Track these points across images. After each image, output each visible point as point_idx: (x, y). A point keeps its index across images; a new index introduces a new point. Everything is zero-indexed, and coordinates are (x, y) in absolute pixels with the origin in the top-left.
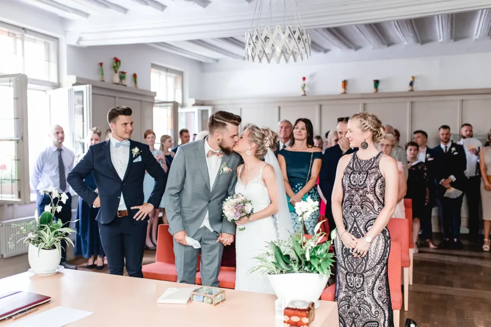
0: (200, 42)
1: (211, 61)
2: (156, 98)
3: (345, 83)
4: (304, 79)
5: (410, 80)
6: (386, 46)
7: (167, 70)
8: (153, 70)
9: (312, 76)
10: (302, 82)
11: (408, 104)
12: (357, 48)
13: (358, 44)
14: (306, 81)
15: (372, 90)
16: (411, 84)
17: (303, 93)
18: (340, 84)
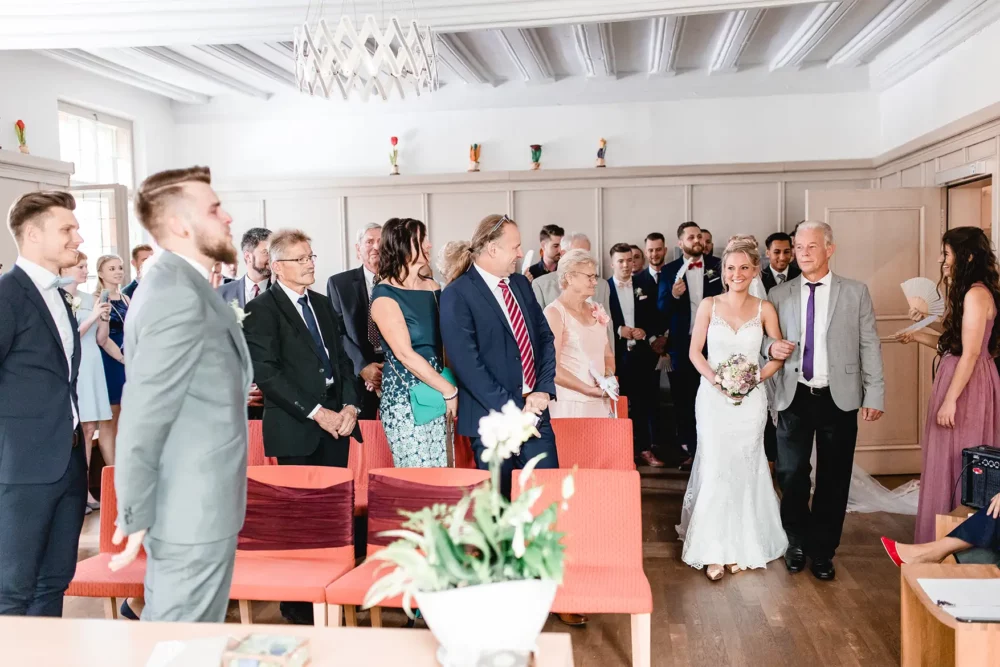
0: (165, 53)
1: (194, 99)
2: (72, 177)
3: (476, 150)
4: (395, 140)
5: (600, 146)
6: (552, 79)
7: (96, 115)
8: (62, 114)
9: (410, 136)
10: (391, 148)
11: (596, 193)
12: (498, 81)
13: (501, 73)
14: (399, 146)
15: (529, 164)
16: (601, 154)
17: (393, 170)
18: (467, 152)
